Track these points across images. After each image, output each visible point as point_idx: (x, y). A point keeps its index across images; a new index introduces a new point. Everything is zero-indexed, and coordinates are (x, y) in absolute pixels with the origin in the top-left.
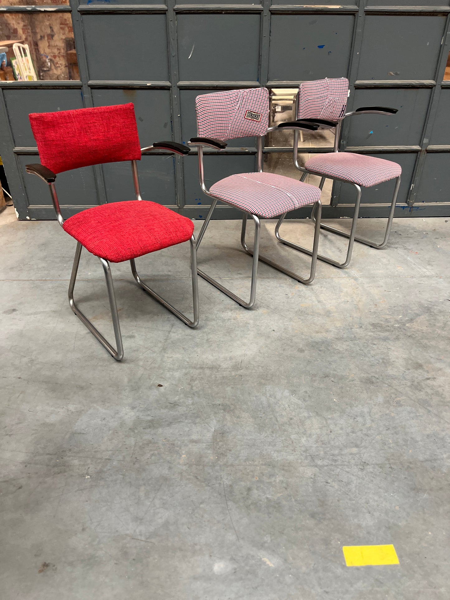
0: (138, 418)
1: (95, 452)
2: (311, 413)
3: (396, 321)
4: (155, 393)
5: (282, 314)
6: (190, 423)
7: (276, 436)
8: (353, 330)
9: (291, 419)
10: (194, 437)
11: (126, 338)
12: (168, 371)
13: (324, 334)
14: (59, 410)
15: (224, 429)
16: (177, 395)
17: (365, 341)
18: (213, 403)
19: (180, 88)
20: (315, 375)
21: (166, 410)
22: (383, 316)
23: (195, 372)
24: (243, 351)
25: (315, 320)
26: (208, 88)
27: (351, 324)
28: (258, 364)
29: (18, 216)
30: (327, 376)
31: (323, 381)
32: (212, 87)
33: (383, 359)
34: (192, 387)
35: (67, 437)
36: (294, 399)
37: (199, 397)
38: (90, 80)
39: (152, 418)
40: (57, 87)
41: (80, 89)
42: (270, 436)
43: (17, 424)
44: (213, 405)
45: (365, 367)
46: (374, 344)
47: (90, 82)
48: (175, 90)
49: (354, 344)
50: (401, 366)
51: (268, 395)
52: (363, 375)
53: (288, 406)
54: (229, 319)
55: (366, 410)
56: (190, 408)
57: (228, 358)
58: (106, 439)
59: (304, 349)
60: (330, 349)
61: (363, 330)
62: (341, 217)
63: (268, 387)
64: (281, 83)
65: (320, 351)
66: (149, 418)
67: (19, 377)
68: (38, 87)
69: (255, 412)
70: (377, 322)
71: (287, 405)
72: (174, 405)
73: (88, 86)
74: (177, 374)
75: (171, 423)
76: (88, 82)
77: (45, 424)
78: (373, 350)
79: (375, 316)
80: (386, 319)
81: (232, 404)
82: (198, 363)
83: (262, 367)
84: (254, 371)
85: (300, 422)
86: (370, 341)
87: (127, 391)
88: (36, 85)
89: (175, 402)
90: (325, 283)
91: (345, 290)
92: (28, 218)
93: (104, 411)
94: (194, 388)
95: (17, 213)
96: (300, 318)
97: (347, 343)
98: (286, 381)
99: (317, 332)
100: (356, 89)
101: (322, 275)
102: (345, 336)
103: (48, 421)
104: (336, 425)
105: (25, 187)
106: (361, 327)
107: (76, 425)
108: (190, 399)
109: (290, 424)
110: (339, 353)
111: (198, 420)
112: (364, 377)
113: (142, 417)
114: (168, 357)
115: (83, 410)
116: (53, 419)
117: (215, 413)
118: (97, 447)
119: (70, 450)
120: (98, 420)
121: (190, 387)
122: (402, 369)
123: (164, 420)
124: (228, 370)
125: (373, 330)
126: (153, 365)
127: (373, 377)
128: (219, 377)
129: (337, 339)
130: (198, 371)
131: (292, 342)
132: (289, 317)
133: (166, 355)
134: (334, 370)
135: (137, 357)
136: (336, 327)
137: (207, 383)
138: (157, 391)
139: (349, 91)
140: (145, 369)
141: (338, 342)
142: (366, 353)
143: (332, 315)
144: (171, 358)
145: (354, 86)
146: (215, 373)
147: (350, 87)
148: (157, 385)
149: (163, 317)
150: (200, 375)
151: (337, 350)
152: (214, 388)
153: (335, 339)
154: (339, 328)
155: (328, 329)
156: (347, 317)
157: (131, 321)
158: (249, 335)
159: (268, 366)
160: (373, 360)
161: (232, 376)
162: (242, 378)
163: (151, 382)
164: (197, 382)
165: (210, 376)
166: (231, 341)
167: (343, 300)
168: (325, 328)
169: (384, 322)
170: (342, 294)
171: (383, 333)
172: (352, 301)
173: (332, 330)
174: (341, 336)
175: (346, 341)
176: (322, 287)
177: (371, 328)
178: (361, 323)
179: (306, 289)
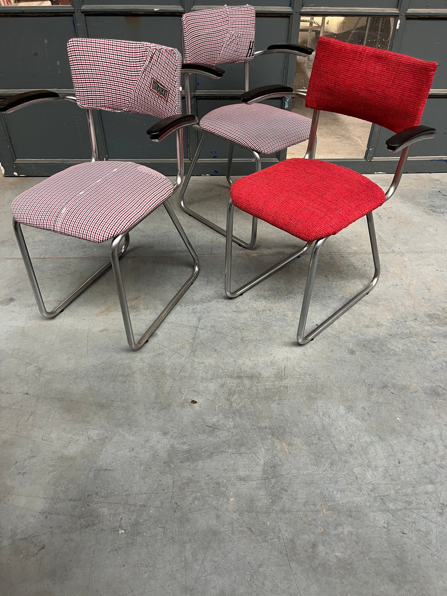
0: (173, 448)
1: (127, 495)
2: (372, 437)
4: (188, 412)
6: (234, 453)
7: (336, 469)
8: (407, 323)
9: (351, 446)
10: (242, 473)
12: (202, 382)
13: (375, 329)
14: (79, 438)
15: (275, 461)
16: (216, 415)
18: (259, 425)
20: (371, 386)
21: (205, 436)
22: (439, 304)
23: (232, 383)
24: (285, 353)
25: (362, 310)
27: (404, 316)
28: (305, 371)
29: (3, 172)
30: (385, 386)
31: (382, 393)
34: (231, 403)
35: (91, 475)
36: (352, 419)
37: (241, 417)
38: (83, 5)
39: (189, 447)
40: (44, 14)
41: (72, 16)
42: (329, 469)
43: (30, 458)
44: (259, 428)
45: (428, 373)
46: (434, 342)
47: (84, 7)
49: (411, 342)
51: (321, 414)
52: (426, 384)
53: (346, 427)
54: (263, 311)
55: (436, 432)
56: (233, 433)
57: (269, 364)
58: (137, 476)
59: (354, 349)
60: (384, 349)
61: (419, 323)
62: (375, 173)
63: (320, 403)
64: (319, 9)
65: (373, 352)
66: (186, 447)
67: (26, 392)
68: (20, 14)
69: (309, 437)
70: (433, 312)
71: (344, 427)
72: (213, 429)
73: (82, 12)
74: (212, 386)
75: (212, 453)
76: (81, 7)
77: (62, 458)
78: (433, 350)
79: (429, 305)
80: (443, 309)
81: (280, 427)
82: (234, 370)
83: (310, 375)
84: (300, 381)
85: (362, 450)
86: (428, 338)
87: (155, 410)
88: (17, 12)
89: (214, 425)
90: (368, 260)
92: (15, 174)
93: (131, 438)
94: (234, 405)
95: (2, 168)
97: (403, 341)
98: (339, 394)
99: (368, 327)
100: (407, 19)
101: (364, 249)
102: (399, 331)
103: (66, 453)
104: (404, 453)
105: (10, 138)
106: (416, 319)
107: (101, 458)
108: (231, 420)
109: (351, 453)
110: (395, 354)
111: (243, 449)
112: (427, 386)
113: (178, 446)
114: (199, 363)
115: (106, 437)
116: (72, 450)
117: (262, 439)
118: (128, 489)
119: (97, 494)
120: (126, 451)
121: (229, 403)
123: (203, 450)
124: (270, 379)
125: (430, 323)
126: (182, 374)
127: (439, 387)
128: (261, 389)
129: (391, 336)
130: (236, 381)
131: (340, 341)
132: (333, 306)
133: (196, 360)
134: (392, 378)
135: (163, 363)
136: (388, 320)
137: (248, 397)
138: (191, 410)
139: (399, 22)
140: (174, 379)
141: (393, 340)
142: (426, 355)
143: (381, 303)
144: (202, 363)
145: (406, 16)
146: (255, 384)
147: (400, 16)
148: (190, 401)
149: (187, 308)
150: (239, 387)
151: (393, 351)
152: (257, 404)
153: (389, 336)
154: (391, 321)
155: (378, 322)
156: (398, 306)
157: (150, 314)
158: (289, 331)
159: (316, 374)
160: (435, 363)
161: (276, 388)
162: (288, 391)
163: (183, 398)
164: (236, 396)
165: (251, 388)
166: (269, 340)
167: (391, 283)
168: (375, 321)
169: (441, 312)
170: (389, 275)
171: (442, 327)
172: (402, 285)
173: (384, 324)
174: (395, 332)
175: (402, 338)
176: (365, 265)
177: (428, 320)
178: (415, 314)
179: (348, 269)
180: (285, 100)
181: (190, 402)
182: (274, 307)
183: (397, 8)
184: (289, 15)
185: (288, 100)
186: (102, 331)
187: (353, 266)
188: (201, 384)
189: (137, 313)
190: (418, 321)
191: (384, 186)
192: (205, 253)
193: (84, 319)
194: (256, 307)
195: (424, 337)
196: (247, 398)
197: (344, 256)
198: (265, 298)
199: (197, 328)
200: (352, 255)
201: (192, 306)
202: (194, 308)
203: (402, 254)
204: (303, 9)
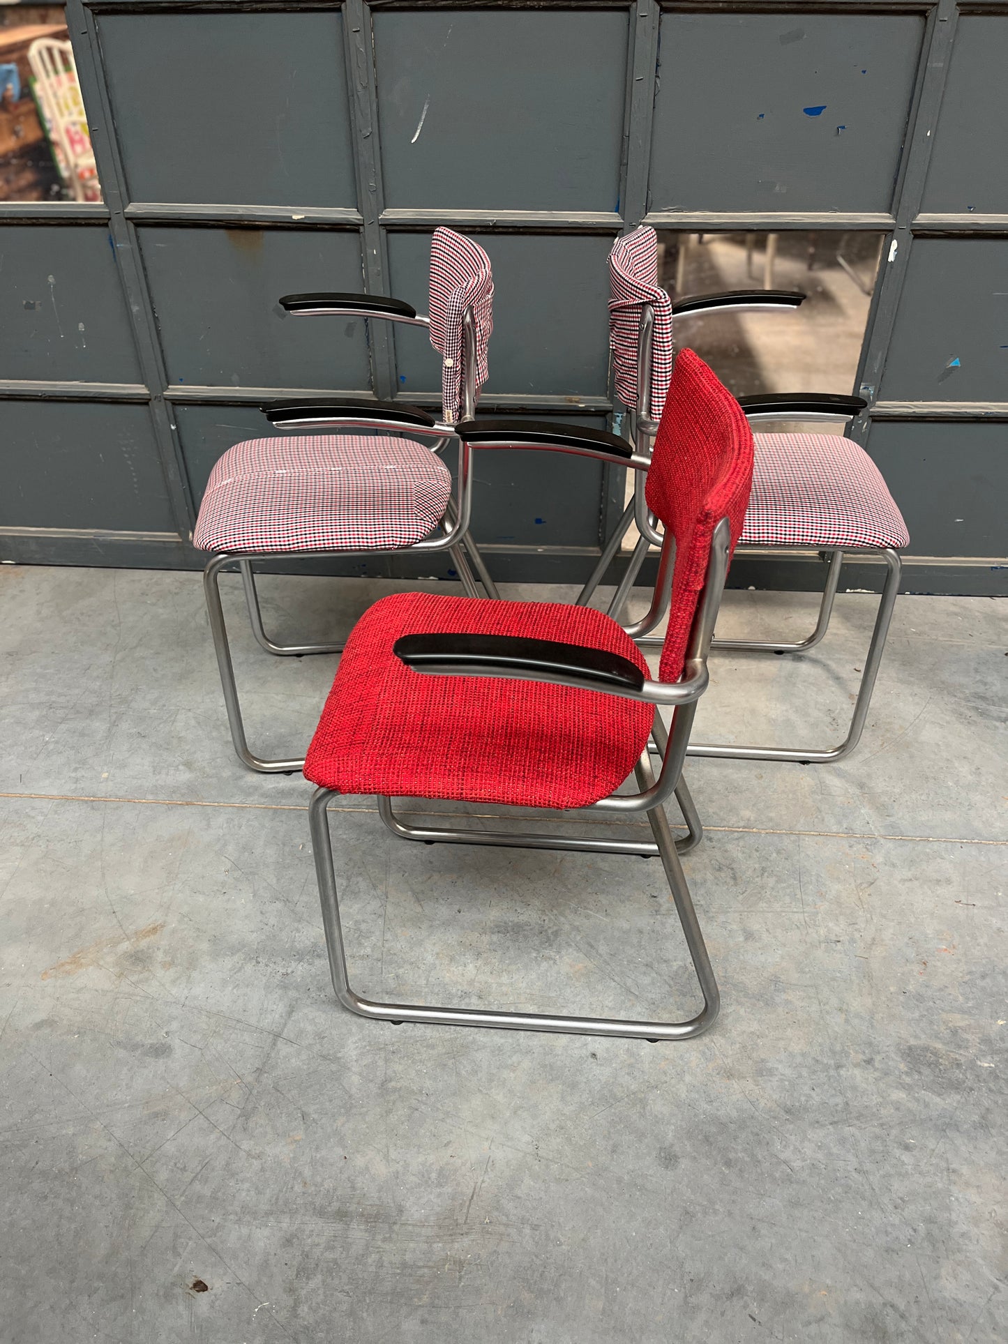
3: (986, 1040)
4: (176, 1319)
5: (629, 982)
8: (842, 1072)
11: (145, 1054)
12: (238, 1221)
13: (749, 1085)
16: (246, 1339)
17: (877, 1130)
19: (388, 228)
20: (697, 1284)
22: (944, 1015)
23: (318, 1231)
24: (486, 1144)
26: (471, 229)
27: (838, 1048)
28: (524, 1213)
30: (737, 1292)
31: (723, 1314)
32: (480, 226)
33: (930, 1220)
34: (297, 1303)
38: (129, 202)
41: (106, 225)
45: (869, 1255)
46: (907, 1148)
47: (133, 208)
48: (372, 234)
49: (842, 1141)
50: (984, 1258)
52: (856, 1295)
57: (434, 1175)
59: (677, 1149)
60: (760, 1157)
61: (877, 1074)
62: (848, 591)
63: (540, 1331)
64: (689, 217)
65: (728, 1163)
70: (923, 1040)
73: (127, 219)
76: (125, 207)
78: (900, 1174)
79: (917, 1015)
80: (954, 1032)
82: (335, 1190)
83: (535, 1228)
84: (504, 1245)
86: (894, 1132)
87: (94, 1298)
91: (835, 888)
94: (304, 1310)
97: (816, 1135)
98: (600, 1305)
99: (729, 1074)
100: (916, 237)
101: (771, 820)
102: (816, 1098)
106: (869, 1062)
110: (789, 1180)
112: (858, 1303)
114: (249, 1154)
121: (291, 1302)
122: (990, 1275)
124: (424, 1231)
125: (908, 1080)
126: (197, 1186)
127: (889, 1310)
128: (391, 1263)
129: (788, 1111)
130: (330, 1229)
131: (642, 1116)
132: (650, 996)
133: (246, 1145)
134: (764, 1265)
135: (157, 1147)
136: (791, 1055)
137: (346, 1288)
138: (185, 1313)
139: (894, 244)
140: (171, 1203)
141: (791, 1126)
142: (877, 1190)
143: (784, 996)
144: (259, 1157)
145: (912, 230)
146: (379, 1243)
147: (897, 232)
148: (190, 1282)
149: (269, 970)
150: (333, 1248)
151: (784, 1167)
152: (365, 1315)
153: (782, 1113)
154: (799, 1059)
155: (763, 1061)
156: (828, 1013)
157: (174, 982)
158: (514, 1071)
159: (553, 1226)
160: (897, 1222)
161: (430, 1264)
162: (460, 1278)
163: (176, 1269)
164: (316, 1281)
165: (363, 1256)
166: (454, 1094)
167: (822, 931)
168: (754, 1055)
169: (944, 1044)
170: (824, 906)
171: (939, 1095)
172: (852, 941)
173: (777, 1069)
174: (803, 1099)
175: (817, 1122)
176: (764, 870)
177: (903, 1067)
178: (870, 1044)
179: (716, 878)
180: (613, 419)
181: (191, 1285)
182: (494, 986)
183: (889, 211)
184: (615, 232)
185: (620, 418)
186: (39, 1026)
187: (732, 869)
188: (237, 1226)
189: (141, 976)
190: (876, 1070)
191: (865, 628)
192: (365, 802)
193: (9, 985)
194: (447, 980)
195: (882, 1125)
196: (343, 1291)
197: (716, 837)
198: (479, 954)
199: (277, 1036)
200: (736, 834)
201: (284, 966)
202: (289, 972)
203: (871, 842)
204: (648, 218)
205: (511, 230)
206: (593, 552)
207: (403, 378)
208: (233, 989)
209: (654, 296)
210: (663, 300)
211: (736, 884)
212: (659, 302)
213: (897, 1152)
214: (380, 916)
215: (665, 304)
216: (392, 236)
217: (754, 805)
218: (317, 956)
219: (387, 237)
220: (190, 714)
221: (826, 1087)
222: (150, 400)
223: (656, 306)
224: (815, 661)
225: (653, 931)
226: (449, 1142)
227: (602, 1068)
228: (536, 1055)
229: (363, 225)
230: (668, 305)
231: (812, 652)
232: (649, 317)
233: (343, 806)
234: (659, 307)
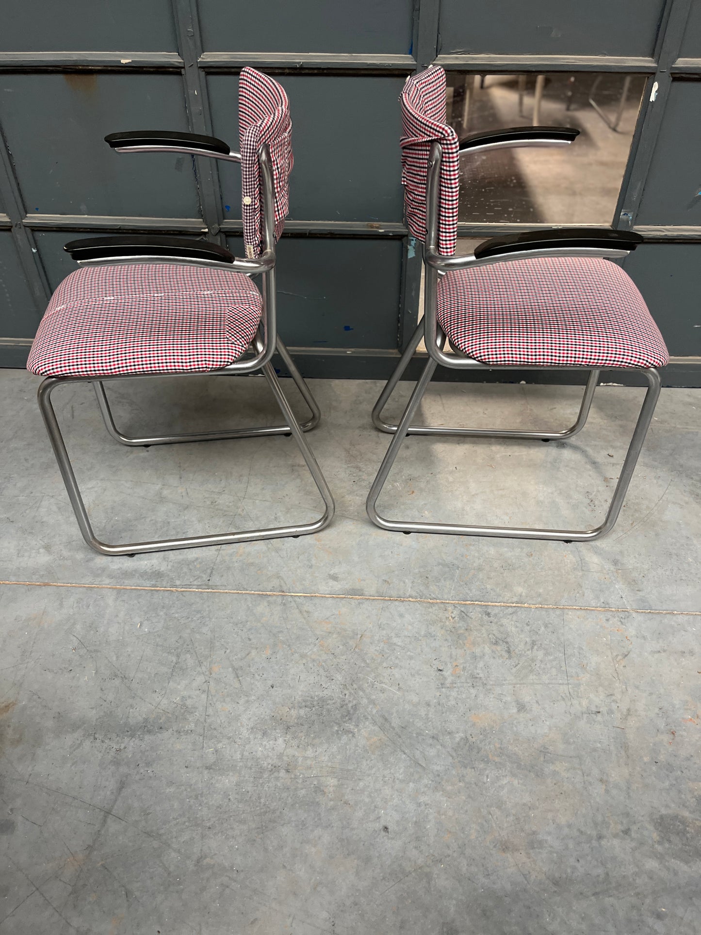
5: (418, 754)
8: (603, 842)
13: (522, 858)
17: (633, 900)
19: (207, 70)
22: (690, 784)
24: (288, 922)
25: (502, 787)
26: (280, 71)
27: (600, 818)
32: (289, 68)
46: (659, 916)
48: (192, 76)
49: (603, 911)
54: (275, 768)
59: (458, 923)
61: (633, 844)
62: (602, 384)
70: (673, 809)
79: (667, 783)
80: (699, 800)
86: (648, 901)
91: (594, 660)
96: (462, 778)
99: (505, 847)
100: (675, 79)
101: (540, 595)
102: (580, 870)
106: (627, 832)
125: (659, 848)
129: (556, 883)
131: (428, 890)
132: (436, 768)
133: (75, 922)
136: (559, 827)
139: (656, 86)
141: (558, 899)
143: (552, 767)
145: (672, 74)
147: (658, 75)
149: (105, 745)
153: (551, 885)
154: (566, 831)
155: (534, 833)
156: (590, 783)
157: (20, 759)
158: (315, 846)
166: (262, 871)
167: (585, 703)
168: (527, 827)
169: (690, 812)
170: (585, 678)
171: (687, 862)
172: (610, 712)
173: (546, 841)
174: (569, 871)
175: (581, 894)
176: (534, 643)
177: (655, 836)
178: (627, 815)
179: (493, 651)
180: (409, 243)
182: (300, 759)
183: (652, 56)
185: (414, 242)
187: (507, 643)
190: (632, 840)
191: (616, 417)
192: (195, 583)
194: (259, 754)
195: (637, 894)
197: (493, 612)
198: (288, 728)
199: (108, 813)
200: (510, 609)
201: (118, 743)
202: (122, 747)
203: (624, 615)
204: (438, 60)
205: (316, 71)
206: (392, 353)
207: (228, 207)
208: (71, 766)
209: (442, 133)
210: (450, 138)
211: (510, 657)
212: (446, 140)
213: (650, 921)
214: (204, 691)
215: (453, 142)
216: (212, 78)
217: (525, 582)
218: (148, 731)
219: (206, 78)
220: (52, 500)
221: (589, 858)
222: (12, 226)
223: (444, 144)
224: (575, 448)
225: (439, 704)
226: (256, 920)
227: (393, 842)
228: (335, 828)
229: (184, 68)
230: (455, 143)
231: (573, 440)
232: (437, 154)
233: (176, 586)
234: (447, 144)
